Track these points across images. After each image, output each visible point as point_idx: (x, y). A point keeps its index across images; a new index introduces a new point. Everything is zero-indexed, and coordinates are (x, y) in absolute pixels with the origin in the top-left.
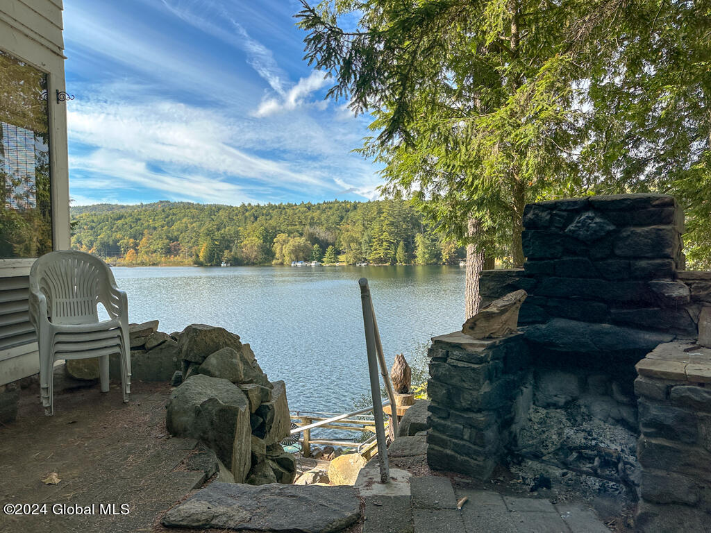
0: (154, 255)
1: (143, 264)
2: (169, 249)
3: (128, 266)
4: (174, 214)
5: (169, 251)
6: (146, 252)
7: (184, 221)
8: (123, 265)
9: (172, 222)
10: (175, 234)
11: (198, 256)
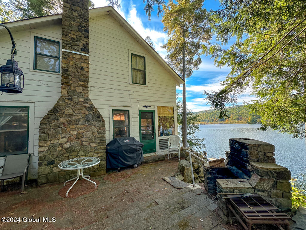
0: (234, 120)
1: (231, 123)
2: (239, 119)
3: (226, 123)
4: (240, 109)
5: (238, 119)
6: (232, 120)
7: (243, 110)
8: (225, 123)
9: (239, 111)
10: (240, 114)
11: (248, 121)
